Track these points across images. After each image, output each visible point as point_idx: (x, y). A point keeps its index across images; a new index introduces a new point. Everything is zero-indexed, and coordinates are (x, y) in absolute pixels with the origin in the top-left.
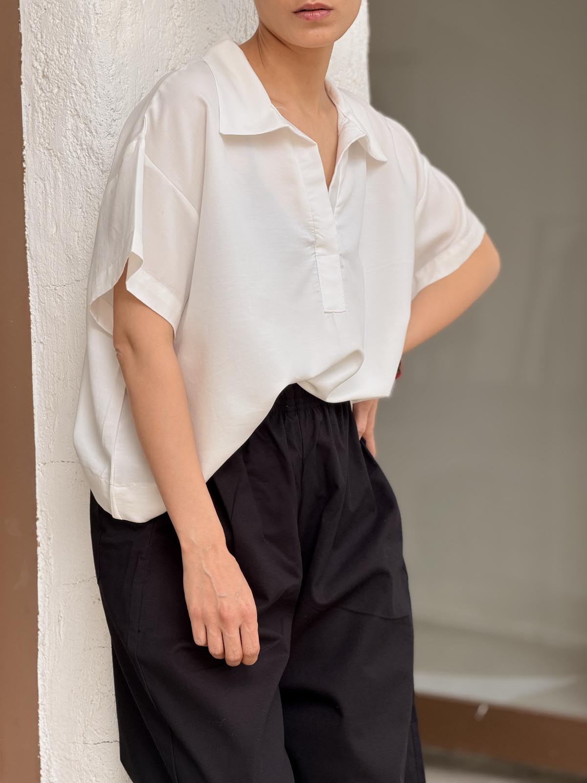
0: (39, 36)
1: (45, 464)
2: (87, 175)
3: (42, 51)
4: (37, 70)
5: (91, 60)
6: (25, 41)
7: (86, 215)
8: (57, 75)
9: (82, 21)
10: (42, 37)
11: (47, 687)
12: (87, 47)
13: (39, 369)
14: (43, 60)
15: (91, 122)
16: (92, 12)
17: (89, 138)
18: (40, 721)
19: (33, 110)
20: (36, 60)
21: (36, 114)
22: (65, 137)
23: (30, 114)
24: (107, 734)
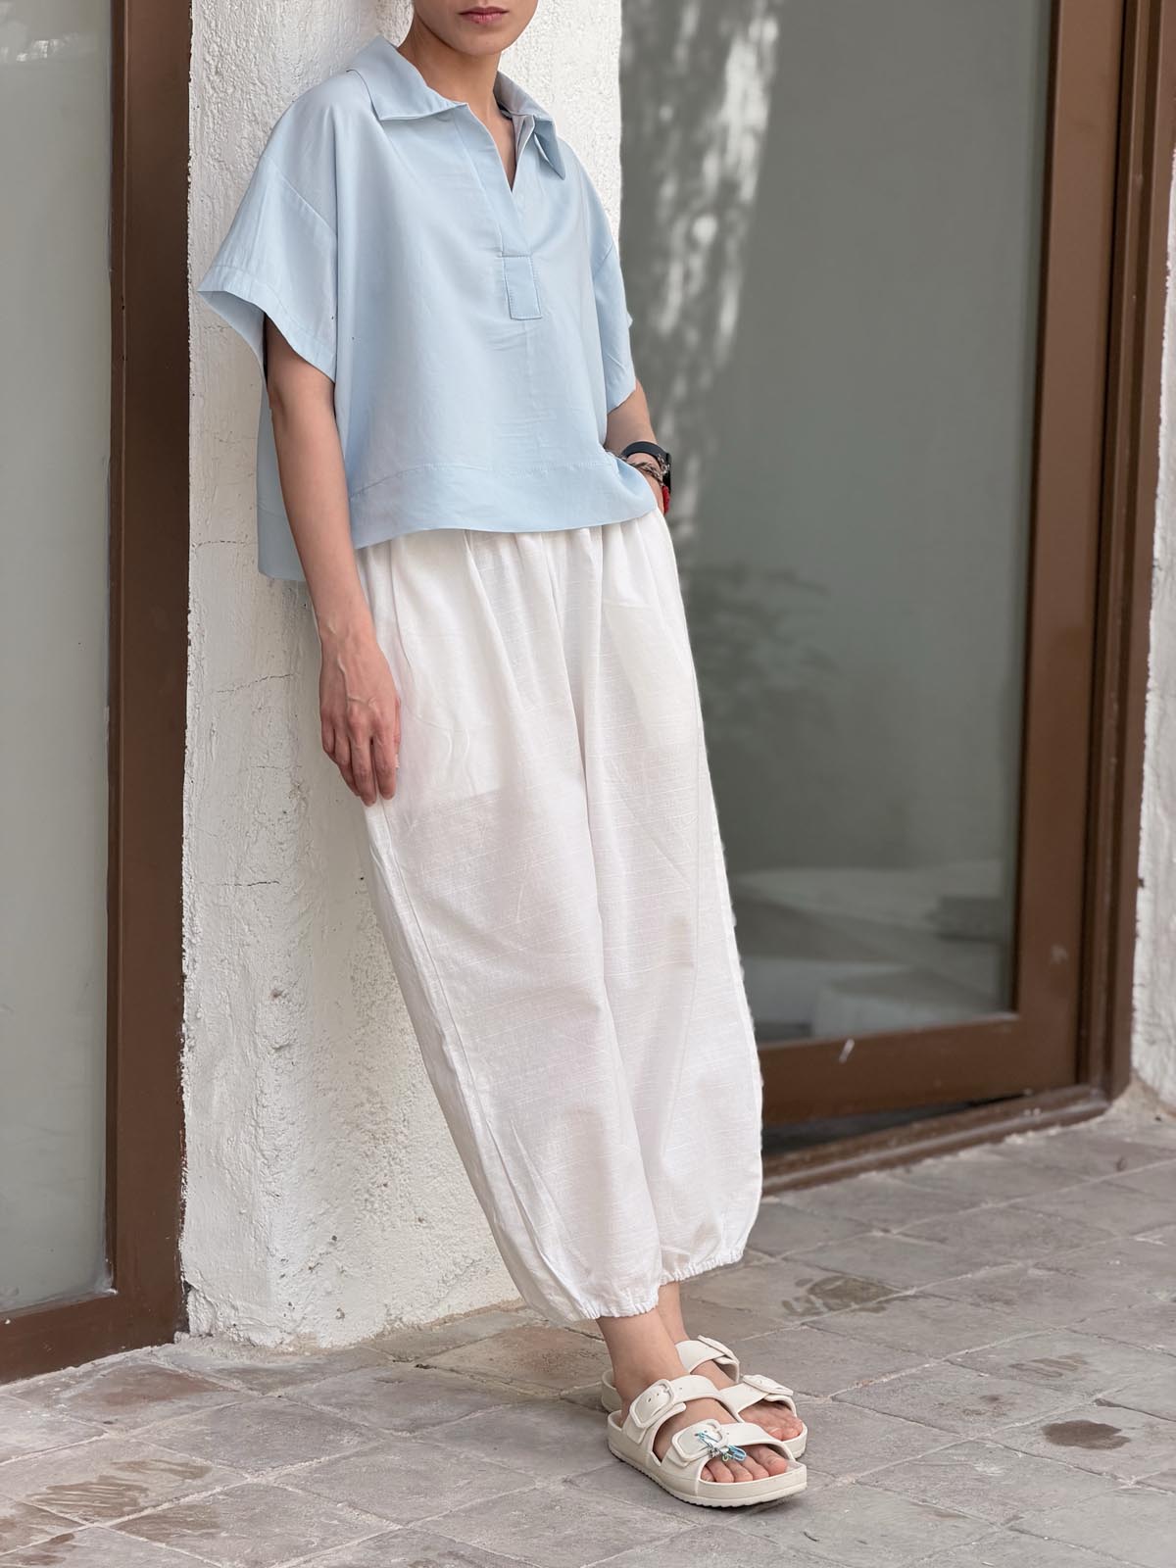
0: (213, 24)
3: (216, 43)
4: (210, 65)
5: (274, 56)
6: (196, 28)
8: (233, 72)
9: (265, 8)
10: (216, 26)
11: (193, 818)
12: (270, 40)
13: (198, 429)
14: (217, 53)
18: (185, 860)
19: (202, 113)
20: (208, 53)
21: (206, 118)
22: (239, 147)
23: (198, 119)
24: (264, 872)
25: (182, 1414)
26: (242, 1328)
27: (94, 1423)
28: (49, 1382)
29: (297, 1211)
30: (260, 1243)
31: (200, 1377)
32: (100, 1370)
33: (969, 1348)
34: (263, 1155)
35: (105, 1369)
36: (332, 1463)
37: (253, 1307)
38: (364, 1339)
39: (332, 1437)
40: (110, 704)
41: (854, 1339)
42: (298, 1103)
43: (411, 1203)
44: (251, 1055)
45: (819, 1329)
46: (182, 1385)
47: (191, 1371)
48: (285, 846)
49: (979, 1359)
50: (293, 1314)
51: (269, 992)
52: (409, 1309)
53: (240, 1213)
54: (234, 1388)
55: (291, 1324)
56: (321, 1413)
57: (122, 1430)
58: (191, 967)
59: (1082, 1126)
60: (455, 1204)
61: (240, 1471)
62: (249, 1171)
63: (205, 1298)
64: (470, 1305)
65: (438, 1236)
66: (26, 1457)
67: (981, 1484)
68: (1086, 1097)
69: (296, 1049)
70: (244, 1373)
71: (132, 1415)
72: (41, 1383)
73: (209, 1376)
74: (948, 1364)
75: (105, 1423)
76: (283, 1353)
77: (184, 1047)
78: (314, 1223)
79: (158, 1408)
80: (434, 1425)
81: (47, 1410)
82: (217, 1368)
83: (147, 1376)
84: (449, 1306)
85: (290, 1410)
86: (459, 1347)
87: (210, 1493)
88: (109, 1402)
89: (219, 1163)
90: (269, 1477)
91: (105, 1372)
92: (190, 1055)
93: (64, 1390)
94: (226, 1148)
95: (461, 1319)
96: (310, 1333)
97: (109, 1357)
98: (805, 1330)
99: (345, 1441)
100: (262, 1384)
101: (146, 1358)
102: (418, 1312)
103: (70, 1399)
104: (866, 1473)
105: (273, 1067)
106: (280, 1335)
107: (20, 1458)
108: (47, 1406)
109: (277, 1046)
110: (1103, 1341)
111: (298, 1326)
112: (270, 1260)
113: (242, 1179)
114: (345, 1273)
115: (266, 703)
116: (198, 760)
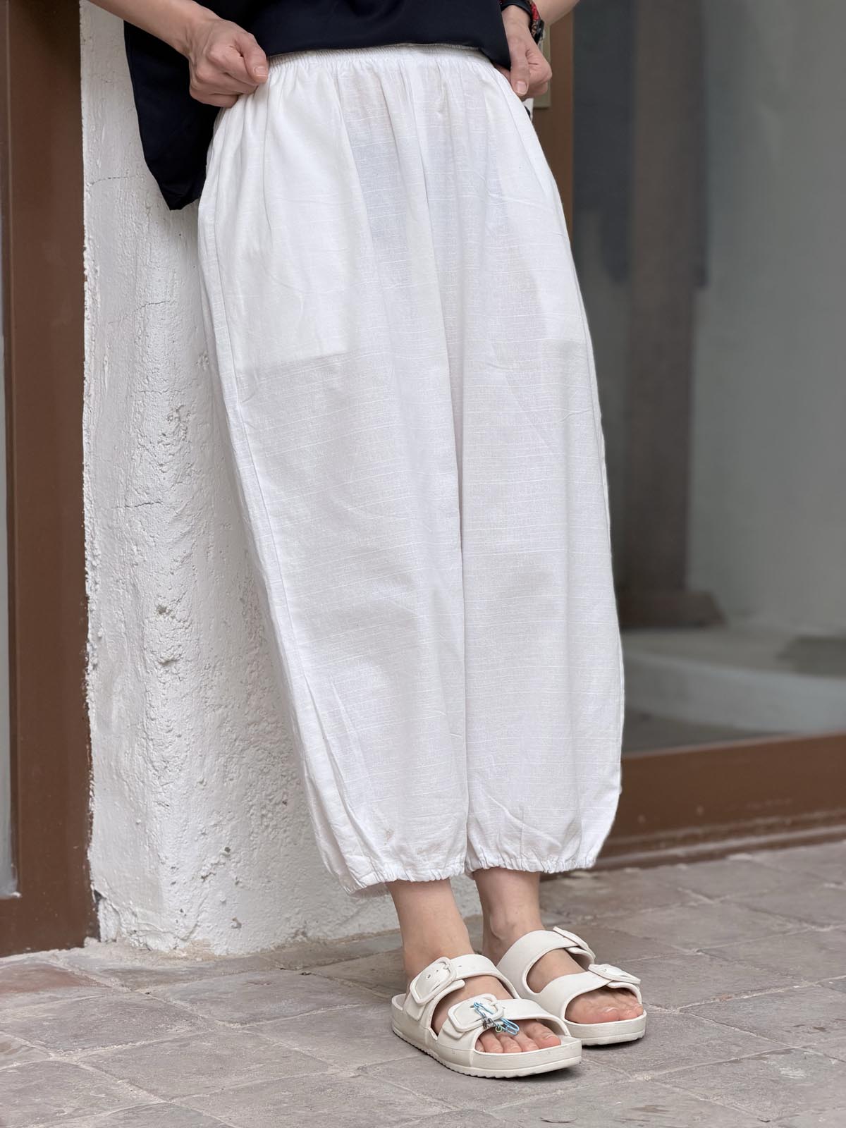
1: (92, 183)
11: (91, 445)
18: (85, 485)
24: (147, 494)
25: (39, 1003)
26: (141, 934)
30: (153, 852)
31: (84, 975)
39: (162, 1026)
42: (185, 717)
44: (141, 669)
46: (64, 979)
47: (80, 970)
48: (164, 468)
50: (186, 921)
51: (154, 609)
53: (137, 824)
54: (108, 984)
55: (183, 930)
58: (93, 588)
61: (49, 1050)
62: (143, 782)
63: (111, 905)
69: (180, 664)
70: (127, 973)
73: (93, 974)
76: (175, 958)
77: (87, 665)
79: (20, 998)
82: (106, 968)
85: (146, 1003)
86: (351, 959)
89: (119, 775)
92: (94, 673)
94: (124, 761)
100: (136, 983)
101: (46, 959)
105: (160, 682)
109: (163, 661)
112: (161, 867)
113: (138, 790)
114: (241, 885)
115: (145, 330)
116: (95, 390)
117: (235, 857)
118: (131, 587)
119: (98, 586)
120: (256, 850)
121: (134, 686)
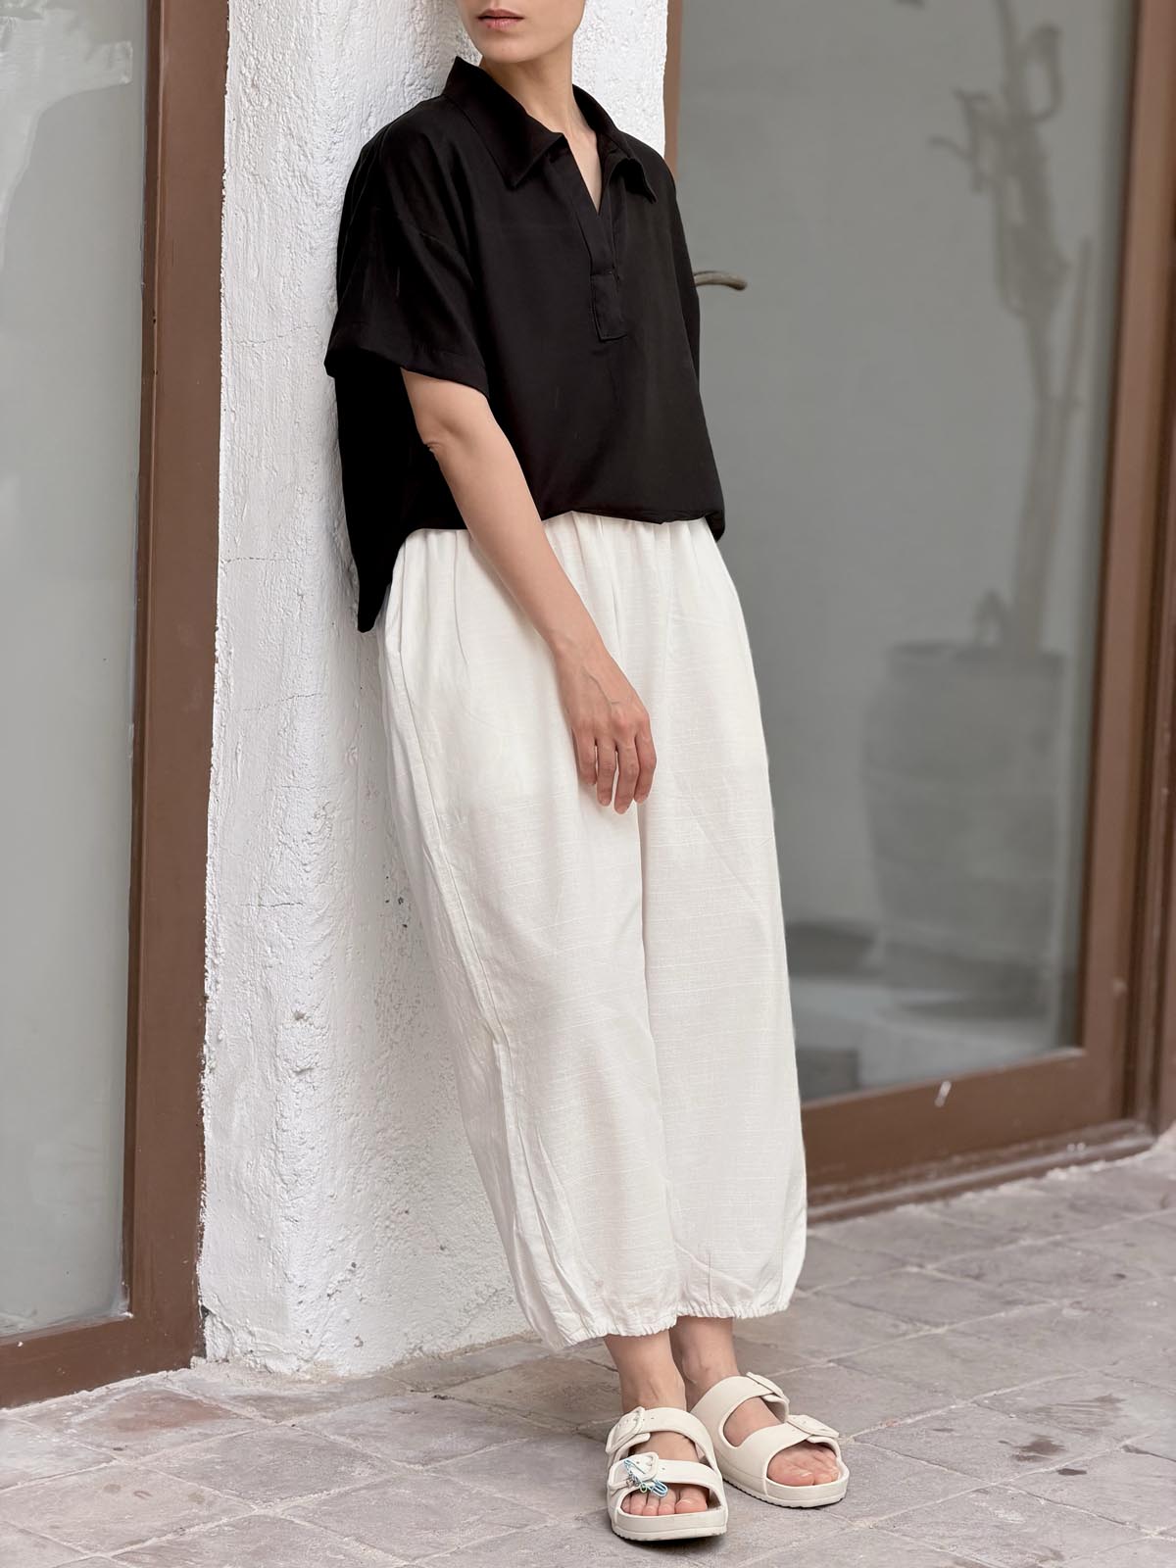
0: (250, 37)
1: (229, 561)
2: (298, 209)
3: (253, 55)
4: (246, 78)
5: (310, 69)
6: (233, 41)
7: (294, 257)
8: (269, 85)
9: (302, 21)
10: (253, 38)
11: (218, 837)
12: (307, 54)
13: (228, 445)
14: (253, 66)
15: (306, 143)
16: (314, 11)
17: (303, 163)
18: (209, 879)
19: (238, 127)
20: (245, 65)
21: (241, 131)
22: (274, 161)
23: (234, 132)
24: (287, 894)
25: (193, 1441)
26: (259, 1354)
27: (104, 1449)
28: (63, 1406)
29: (316, 1237)
30: (278, 1268)
31: (214, 1403)
32: (114, 1394)
33: (997, 1390)
34: (282, 1180)
35: (119, 1393)
36: (341, 1495)
37: (271, 1333)
38: (382, 1368)
39: (343, 1468)
40: (135, 721)
41: (882, 1377)
42: (319, 1128)
43: (432, 1230)
44: (271, 1078)
45: (846, 1367)
46: (196, 1411)
47: (206, 1397)
48: (308, 868)
49: (1007, 1402)
50: (311, 1342)
51: (290, 1015)
52: (429, 1337)
53: (260, 1239)
54: (248, 1415)
55: (308, 1351)
56: (333, 1444)
57: (132, 1458)
58: (213, 988)
59: (1126, 1162)
60: (477, 1231)
61: (249, 1502)
62: (268, 1196)
63: (222, 1323)
64: (492, 1335)
65: (460, 1265)
66: (33, 1483)
67: (1001, 1531)
68: (1131, 1132)
69: (316, 1073)
70: (259, 1401)
71: (144, 1442)
72: (54, 1407)
73: (223, 1403)
74: (975, 1405)
75: (115, 1449)
76: (300, 1381)
77: (204, 1068)
78: (332, 1250)
79: (170, 1435)
80: (447, 1459)
81: (57, 1434)
82: (232, 1394)
83: (160, 1402)
84: (471, 1336)
85: (303, 1439)
86: (478, 1378)
87: (216, 1524)
88: (119, 1427)
89: (239, 1187)
90: (279, 1509)
91: (117, 1397)
92: (211, 1076)
93: (77, 1414)
94: (247, 1173)
95: (482, 1349)
96: (327, 1361)
97: (125, 1381)
98: (833, 1367)
99: (357, 1472)
100: (277, 1413)
101: (160, 1383)
102: (439, 1342)
103: (81, 1424)
104: (885, 1517)
105: (294, 1091)
106: (297, 1363)
107: (26, 1484)
108: (58, 1431)
109: (298, 1069)
110: (1135, 1385)
111: (316, 1353)
112: (287, 1285)
113: (261, 1203)
114: (364, 1301)
115: (292, 722)
116: (223, 779)
117: (360, 1272)
118: (261, 991)
119: (219, 986)
120: (380, 1264)
121: (261, 1094)
